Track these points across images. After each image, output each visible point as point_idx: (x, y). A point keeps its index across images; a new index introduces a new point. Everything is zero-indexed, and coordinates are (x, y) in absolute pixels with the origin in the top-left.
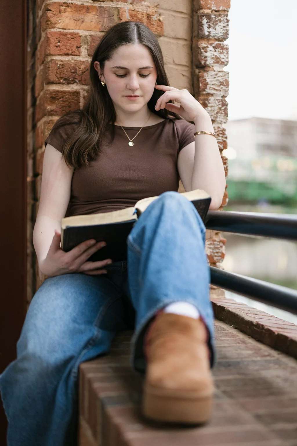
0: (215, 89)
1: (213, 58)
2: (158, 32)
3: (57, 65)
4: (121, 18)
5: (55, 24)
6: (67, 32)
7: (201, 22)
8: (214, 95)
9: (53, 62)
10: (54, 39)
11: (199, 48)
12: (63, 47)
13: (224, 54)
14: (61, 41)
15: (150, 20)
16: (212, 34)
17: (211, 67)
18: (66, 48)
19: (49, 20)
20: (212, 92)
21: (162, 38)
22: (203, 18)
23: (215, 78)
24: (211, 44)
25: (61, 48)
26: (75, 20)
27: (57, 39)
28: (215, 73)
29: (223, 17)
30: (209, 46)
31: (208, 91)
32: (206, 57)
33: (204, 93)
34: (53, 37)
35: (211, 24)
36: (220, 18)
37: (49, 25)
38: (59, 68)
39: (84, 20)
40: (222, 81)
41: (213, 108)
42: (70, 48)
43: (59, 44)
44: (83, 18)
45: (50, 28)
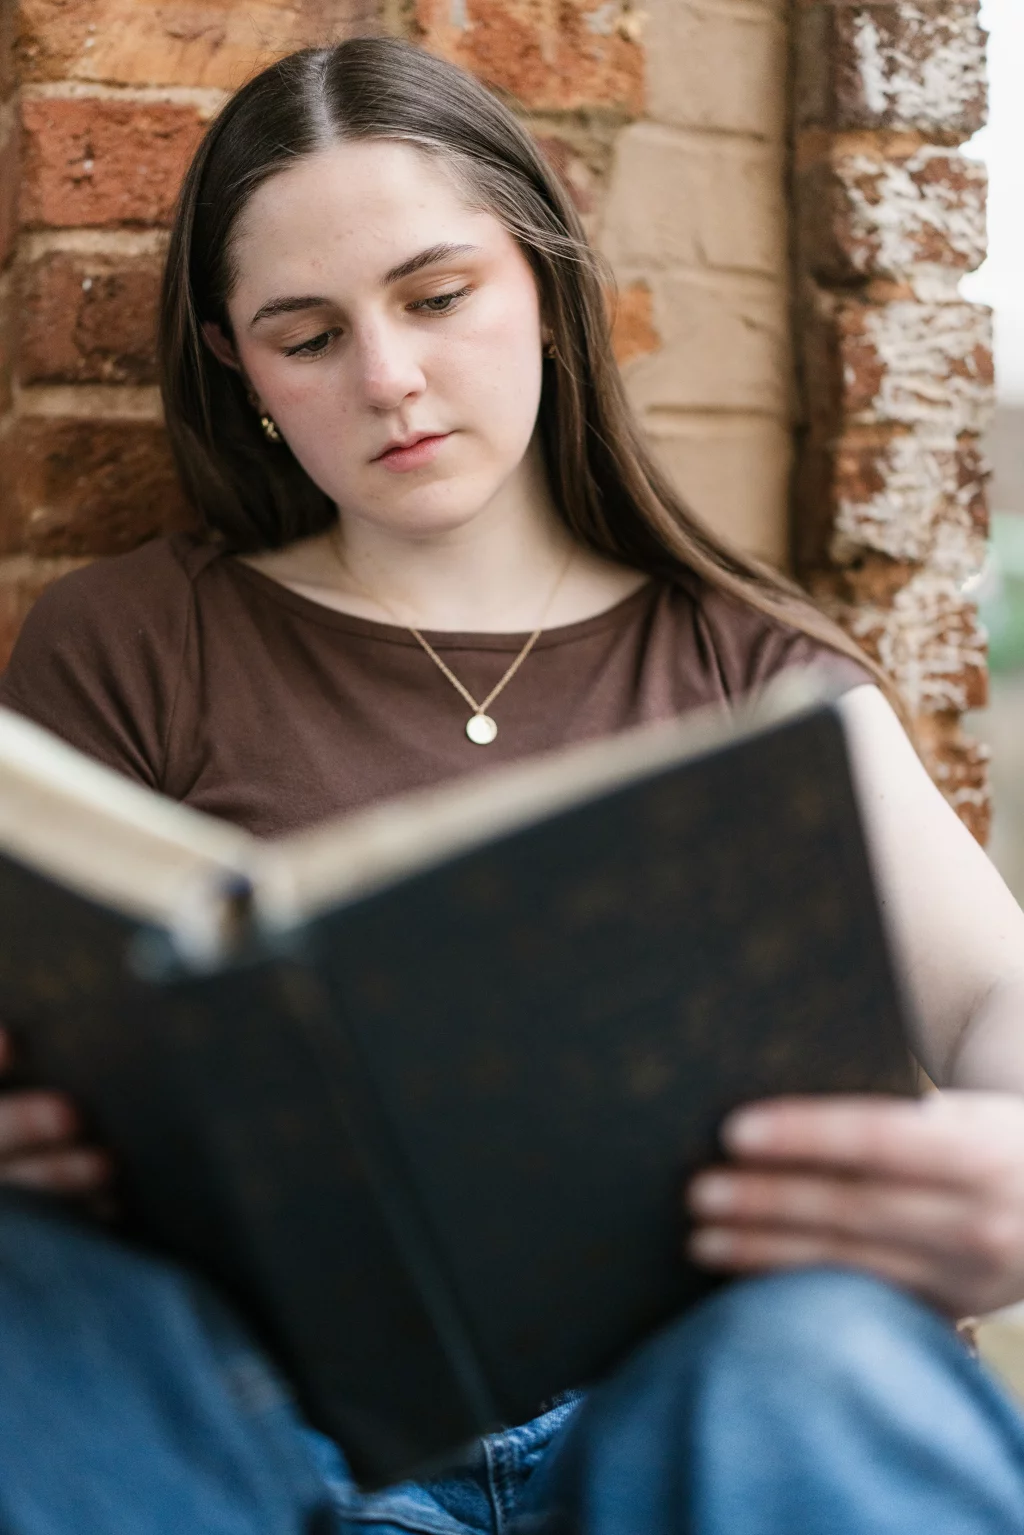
0: (920, 397)
1: (911, 235)
2: (620, 97)
3: (81, 285)
4: (424, 24)
5: (67, 57)
6: (133, 103)
7: (850, 46)
8: (919, 430)
9: (56, 264)
10: (62, 140)
11: (838, 182)
12: (108, 186)
13: (970, 212)
14: (98, 153)
15: (573, 31)
16: (904, 109)
17: (901, 281)
18: (130, 191)
19: (34, 33)
20: (910, 411)
21: (637, 132)
22: (858, 21)
23: (921, 337)
24: (900, 161)
25: (102, 188)
26: (176, 36)
27: (76, 137)
28: (924, 311)
29: (961, 17)
30: (890, 169)
31: (888, 406)
32: (873, 229)
33: (868, 417)
34: (54, 126)
35: (900, 57)
36: (942, 21)
37: (32, 65)
38: (90, 297)
39: (224, 36)
40: (955, 352)
41: (913, 498)
42: (150, 193)
43: (88, 165)
44: (216, 23)
45: (37, 81)
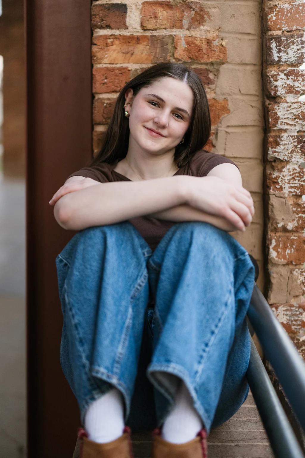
0: (288, 124)
1: (285, 87)
2: (221, 59)
3: (104, 104)
4: (176, 47)
5: (102, 59)
6: (115, 67)
7: (270, 47)
8: (288, 131)
9: (99, 101)
10: (100, 76)
11: (268, 76)
12: (110, 84)
13: (300, 82)
14: (108, 78)
15: (211, 46)
16: (283, 60)
17: (283, 98)
18: (114, 85)
19: (95, 55)
20: (286, 127)
21: (225, 66)
22: (272, 41)
23: (288, 110)
24: (282, 71)
25: (108, 85)
26: (124, 53)
27: (103, 75)
28: (289, 105)
29: (297, 38)
30: (280, 73)
31: (279, 126)
32: (276, 87)
33: (276, 128)
34: (99, 73)
35: (281, 48)
36: (292, 40)
37: (95, 61)
38: (106, 107)
39: (134, 52)
40: (297, 114)
41: (286, 146)
42: (118, 85)
43: (106, 80)
44: (132, 50)
45: (96, 64)
